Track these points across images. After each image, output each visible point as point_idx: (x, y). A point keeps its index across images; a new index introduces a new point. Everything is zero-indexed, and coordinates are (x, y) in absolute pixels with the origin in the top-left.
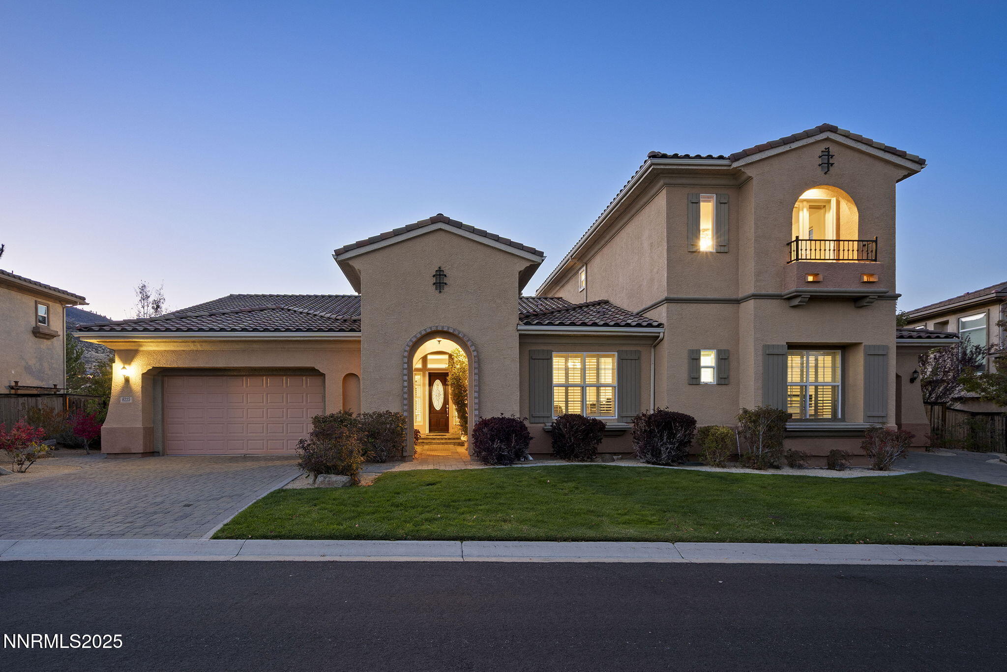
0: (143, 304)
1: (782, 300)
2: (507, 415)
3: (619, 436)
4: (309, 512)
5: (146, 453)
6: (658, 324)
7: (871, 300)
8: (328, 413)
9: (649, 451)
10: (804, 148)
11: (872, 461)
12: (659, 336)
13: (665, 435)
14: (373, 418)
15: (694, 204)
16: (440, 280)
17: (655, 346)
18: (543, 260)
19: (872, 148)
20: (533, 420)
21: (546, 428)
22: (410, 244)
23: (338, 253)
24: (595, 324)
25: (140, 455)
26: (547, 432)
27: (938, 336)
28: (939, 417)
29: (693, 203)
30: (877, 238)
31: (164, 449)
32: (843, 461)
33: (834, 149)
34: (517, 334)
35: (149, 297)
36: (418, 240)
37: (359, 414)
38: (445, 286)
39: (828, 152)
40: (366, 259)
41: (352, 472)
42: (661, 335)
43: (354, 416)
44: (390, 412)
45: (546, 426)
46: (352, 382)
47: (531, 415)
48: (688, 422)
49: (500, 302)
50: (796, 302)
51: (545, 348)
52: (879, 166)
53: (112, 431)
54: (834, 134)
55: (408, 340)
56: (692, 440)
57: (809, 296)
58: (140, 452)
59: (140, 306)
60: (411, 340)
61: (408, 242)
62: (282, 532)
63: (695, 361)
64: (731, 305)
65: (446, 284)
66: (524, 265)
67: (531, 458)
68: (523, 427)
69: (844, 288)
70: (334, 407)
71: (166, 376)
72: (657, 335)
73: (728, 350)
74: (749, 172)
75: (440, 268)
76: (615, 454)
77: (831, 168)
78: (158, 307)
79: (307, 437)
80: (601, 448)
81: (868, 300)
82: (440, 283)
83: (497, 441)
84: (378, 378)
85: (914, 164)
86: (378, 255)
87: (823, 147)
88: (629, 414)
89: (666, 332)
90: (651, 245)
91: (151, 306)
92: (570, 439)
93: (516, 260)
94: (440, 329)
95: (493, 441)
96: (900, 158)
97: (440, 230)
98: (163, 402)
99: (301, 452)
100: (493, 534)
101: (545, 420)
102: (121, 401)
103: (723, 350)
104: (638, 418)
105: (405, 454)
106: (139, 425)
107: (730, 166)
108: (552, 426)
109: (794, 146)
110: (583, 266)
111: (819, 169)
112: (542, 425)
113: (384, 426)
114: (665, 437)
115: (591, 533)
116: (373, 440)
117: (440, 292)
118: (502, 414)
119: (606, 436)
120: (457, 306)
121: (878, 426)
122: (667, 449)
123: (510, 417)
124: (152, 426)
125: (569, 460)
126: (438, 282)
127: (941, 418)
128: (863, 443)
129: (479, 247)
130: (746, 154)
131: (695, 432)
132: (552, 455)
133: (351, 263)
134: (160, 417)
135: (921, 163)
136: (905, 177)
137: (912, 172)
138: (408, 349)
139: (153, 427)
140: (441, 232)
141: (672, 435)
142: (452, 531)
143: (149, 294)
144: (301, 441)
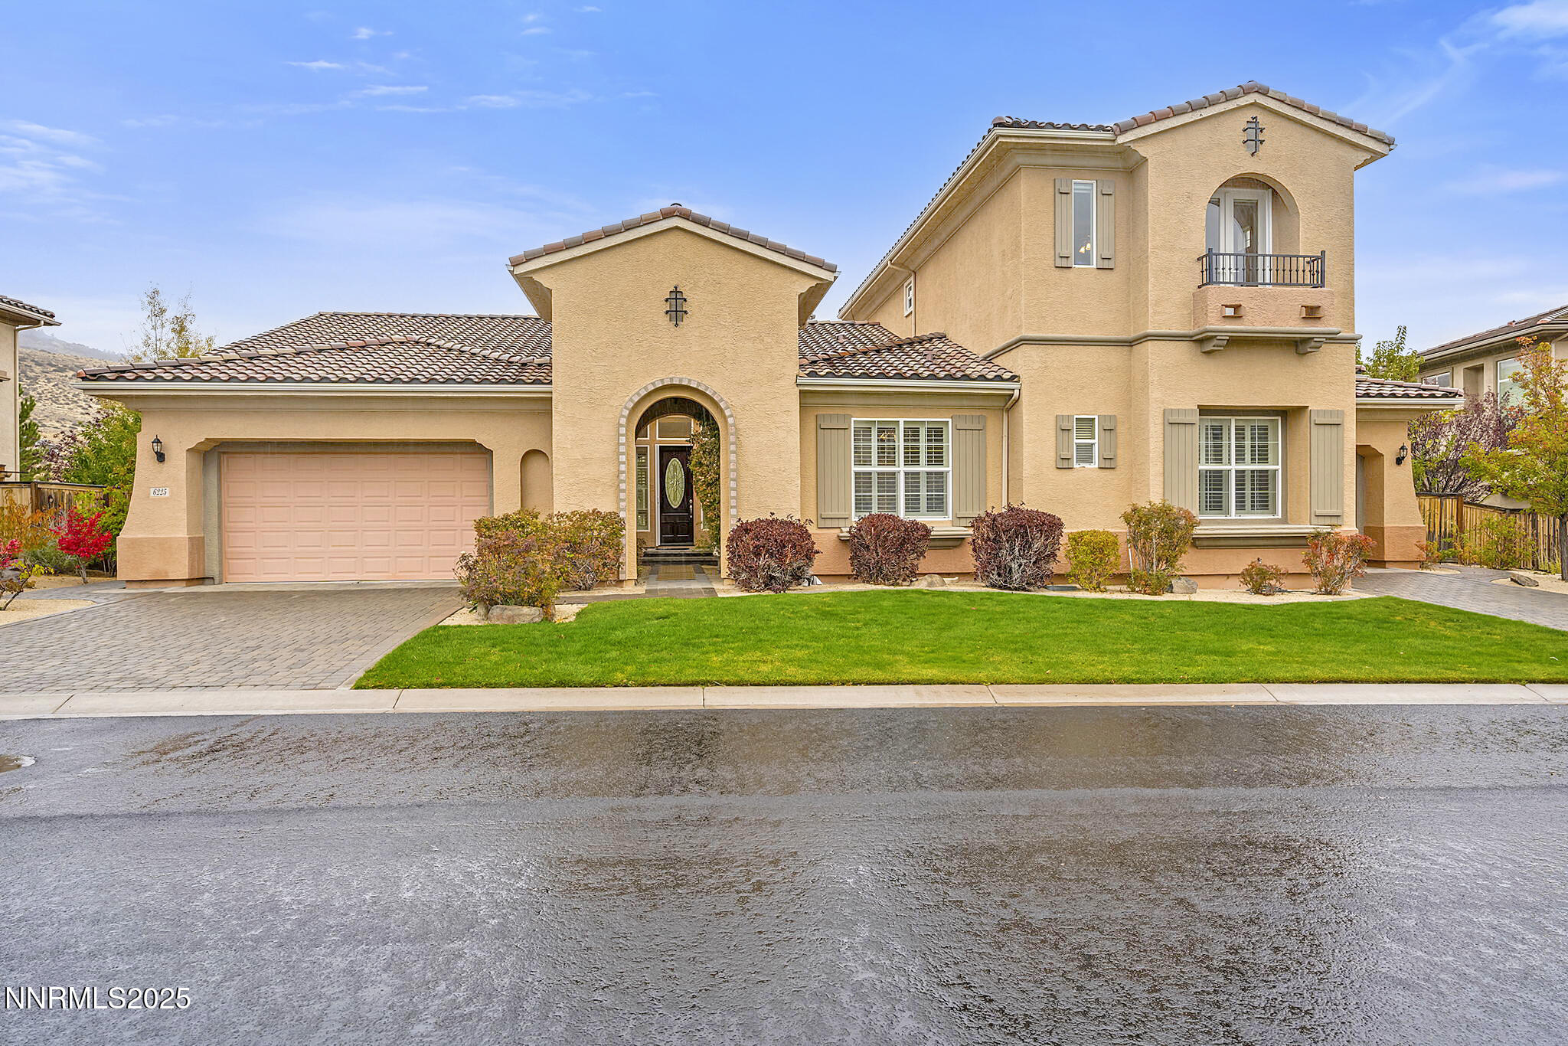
0: (154, 324)
1: (1191, 342)
2: (781, 516)
3: (955, 547)
4: (486, 654)
5: (193, 579)
6: (1012, 376)
7: (1318, 344)
8: (498, 514)
9: (994, 570)
10: (1222, 117)
11: (1317, 581)
12: (1013, 394)
13: (1017, 544)
14: (571, 521)
15: (1063, 195)
16: (676, 306)
17: (1008, 411)
18: (835, 278)
19: (1318, 119)
20: (822, 524)
21: (841, 535)
22: (630, 249)
23: (515, 263)
24: (917, 376)
25: (184, 582)
26: (843, 541)
27: (1434, 394)
28: (1452, 516)
29: (1061, 193)
30: (1323, 253)
31: (221, 573)
32: (1273, 582)
33: (1264, 120)
34: (797, 390)
35: (165, 311)
36: (642, 244)
37: (550, 517)
38: (685, 316)
39: (1256, 123)
40: (560, 272)
41: (544, 601)
42: (1016, 393)
43: (542, 519)
44: (599, 512)
45: (842, 532)
46: (536, 465)
47: (819, 516)
48: (1051, 526)
49: (769, 341)
50: (1209, 347)
51: (840, 412)
52: (1331, 146)
53: (134, 543)
54: (1264, 97)
55: (627, 399)
56: (1057, 552)
57: (1228, 338)
58: (184, 578)
59: (149, 326)
60: (631, 400)
61: (627, 247)
62: (452, 679)
63: (1066, 433)
64: (1119, 349)
65: (686, 312)
66: (805, 285)
67: (819, 582)
68: (805, 535)
69: (1277, 326)
70: (506, 504)
71: (224, 453)
72: (1011, 392)
73: (1115, 416)
74: (1143, 150)
75: (676, 288)
76: (949, 575)
77: (1261, 147)
78: (183, 329)
79: (472, 550)
80: (923, 566)
81: (1313, 344)
82: (676, 311)
83: (765, 556)
84: (579, 457)
85: (1378, 143)
86: (579, 267)
87: (1249, 115)
88: (970, 513)
89: (1022, 388)
90: (1004, 254)
91: (168, 327)
92: (877, 553)
93: (795, 277)
94: (676, 382)
95: (758, 555)
96: (1358, 135)
97: (677, 228)
98: (220, 496)
99: (465, 573)
100: (746, 677)
101: (841, 523)
102: (152, 495)
103: (1108, 416)
104: (979, 519)
105: (622, 577)
106: (182, 533)
107: (1114, 141)
108: (850, 532)
109: (1206, 113)
110: (910, 276)
111: (1243, 148)
112: (837, 531)
113: (589, 533)
114: (1017, 549)
115: (879, 675)
116: (572, 555)
117: (677, 325)
118: (773, 514)
119: (932, 547)
120: (703, 346)
121: (1325, 531)
122: (1020, 566)
123: (785, 519)
124: (203, 535)
125: (876, 583)
126: (672, 309)
127: (1455, 518)
128: (1306, 555)
129: (737, 256)
130: (1138, 124)
131: (1063, 540)
132: (849, 576)
133: (536, 278)
134: (215, 520)
135: (1389, 143)
136: (1365, 163)
137: (1377, 156)
138: (626, 413)
139: (204, 537)
140: (677, 233)
141: (1027, 545)
142: (690, 674)
143: (164, 305)
144: (464, 557)
